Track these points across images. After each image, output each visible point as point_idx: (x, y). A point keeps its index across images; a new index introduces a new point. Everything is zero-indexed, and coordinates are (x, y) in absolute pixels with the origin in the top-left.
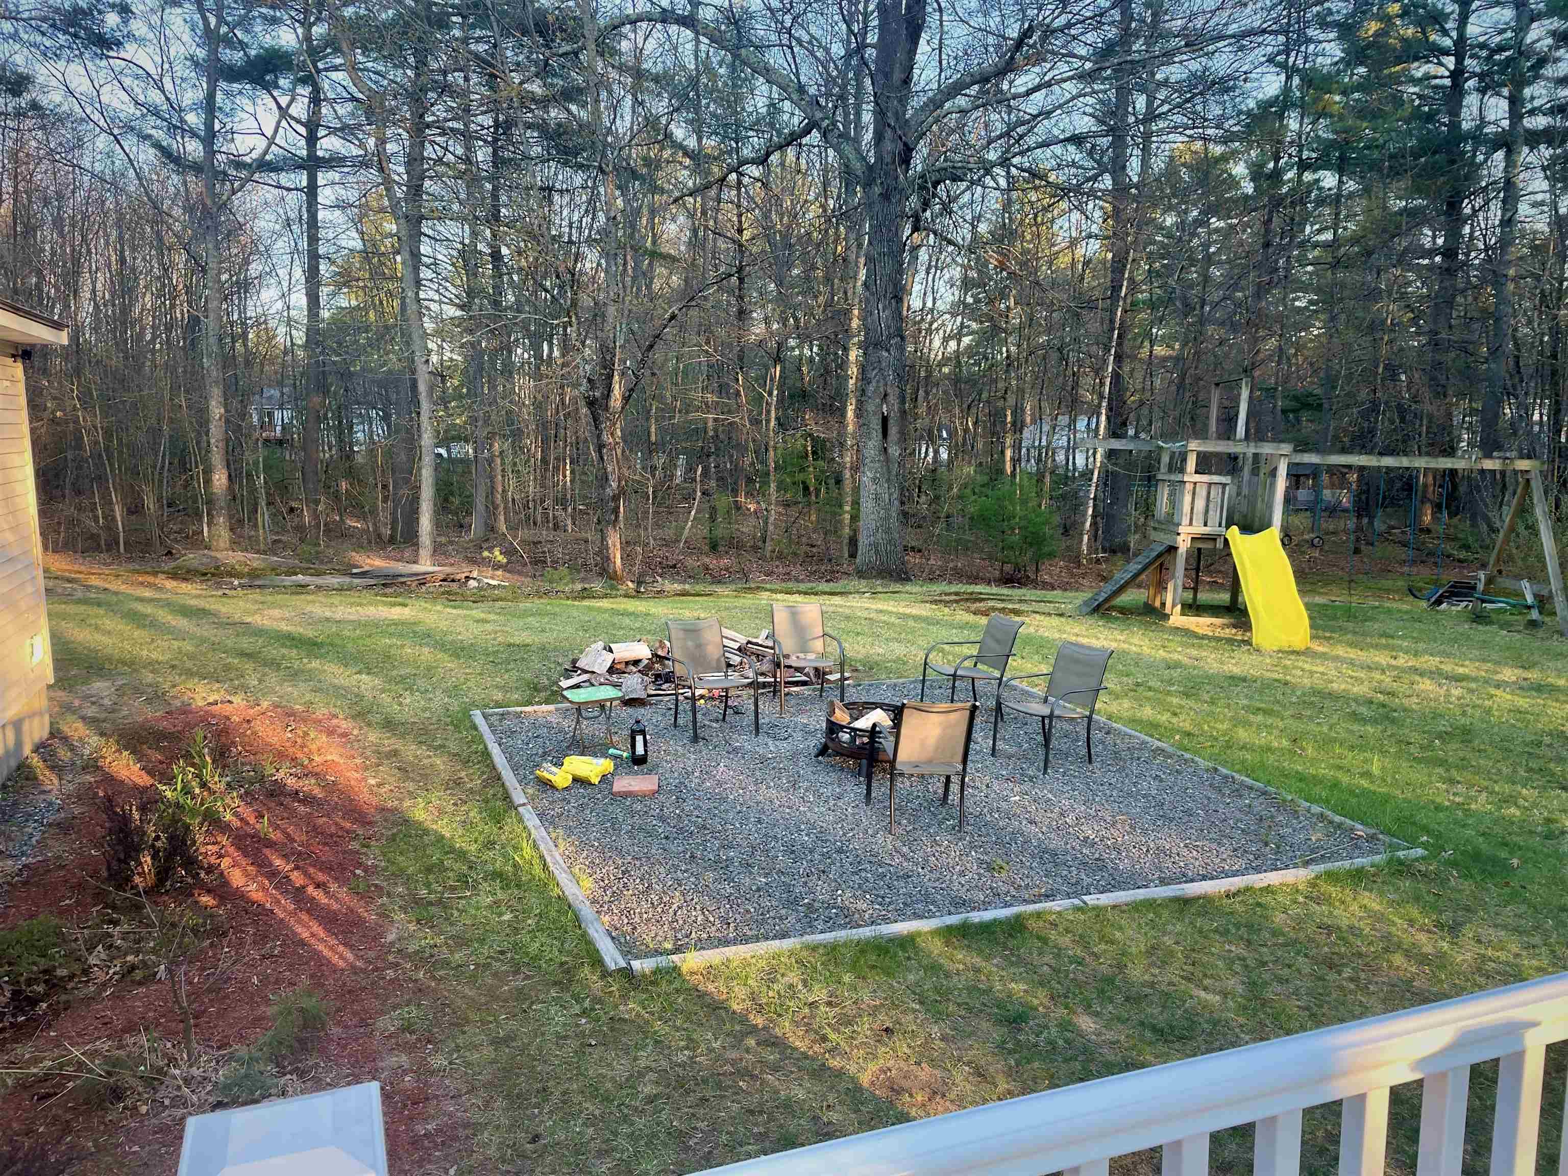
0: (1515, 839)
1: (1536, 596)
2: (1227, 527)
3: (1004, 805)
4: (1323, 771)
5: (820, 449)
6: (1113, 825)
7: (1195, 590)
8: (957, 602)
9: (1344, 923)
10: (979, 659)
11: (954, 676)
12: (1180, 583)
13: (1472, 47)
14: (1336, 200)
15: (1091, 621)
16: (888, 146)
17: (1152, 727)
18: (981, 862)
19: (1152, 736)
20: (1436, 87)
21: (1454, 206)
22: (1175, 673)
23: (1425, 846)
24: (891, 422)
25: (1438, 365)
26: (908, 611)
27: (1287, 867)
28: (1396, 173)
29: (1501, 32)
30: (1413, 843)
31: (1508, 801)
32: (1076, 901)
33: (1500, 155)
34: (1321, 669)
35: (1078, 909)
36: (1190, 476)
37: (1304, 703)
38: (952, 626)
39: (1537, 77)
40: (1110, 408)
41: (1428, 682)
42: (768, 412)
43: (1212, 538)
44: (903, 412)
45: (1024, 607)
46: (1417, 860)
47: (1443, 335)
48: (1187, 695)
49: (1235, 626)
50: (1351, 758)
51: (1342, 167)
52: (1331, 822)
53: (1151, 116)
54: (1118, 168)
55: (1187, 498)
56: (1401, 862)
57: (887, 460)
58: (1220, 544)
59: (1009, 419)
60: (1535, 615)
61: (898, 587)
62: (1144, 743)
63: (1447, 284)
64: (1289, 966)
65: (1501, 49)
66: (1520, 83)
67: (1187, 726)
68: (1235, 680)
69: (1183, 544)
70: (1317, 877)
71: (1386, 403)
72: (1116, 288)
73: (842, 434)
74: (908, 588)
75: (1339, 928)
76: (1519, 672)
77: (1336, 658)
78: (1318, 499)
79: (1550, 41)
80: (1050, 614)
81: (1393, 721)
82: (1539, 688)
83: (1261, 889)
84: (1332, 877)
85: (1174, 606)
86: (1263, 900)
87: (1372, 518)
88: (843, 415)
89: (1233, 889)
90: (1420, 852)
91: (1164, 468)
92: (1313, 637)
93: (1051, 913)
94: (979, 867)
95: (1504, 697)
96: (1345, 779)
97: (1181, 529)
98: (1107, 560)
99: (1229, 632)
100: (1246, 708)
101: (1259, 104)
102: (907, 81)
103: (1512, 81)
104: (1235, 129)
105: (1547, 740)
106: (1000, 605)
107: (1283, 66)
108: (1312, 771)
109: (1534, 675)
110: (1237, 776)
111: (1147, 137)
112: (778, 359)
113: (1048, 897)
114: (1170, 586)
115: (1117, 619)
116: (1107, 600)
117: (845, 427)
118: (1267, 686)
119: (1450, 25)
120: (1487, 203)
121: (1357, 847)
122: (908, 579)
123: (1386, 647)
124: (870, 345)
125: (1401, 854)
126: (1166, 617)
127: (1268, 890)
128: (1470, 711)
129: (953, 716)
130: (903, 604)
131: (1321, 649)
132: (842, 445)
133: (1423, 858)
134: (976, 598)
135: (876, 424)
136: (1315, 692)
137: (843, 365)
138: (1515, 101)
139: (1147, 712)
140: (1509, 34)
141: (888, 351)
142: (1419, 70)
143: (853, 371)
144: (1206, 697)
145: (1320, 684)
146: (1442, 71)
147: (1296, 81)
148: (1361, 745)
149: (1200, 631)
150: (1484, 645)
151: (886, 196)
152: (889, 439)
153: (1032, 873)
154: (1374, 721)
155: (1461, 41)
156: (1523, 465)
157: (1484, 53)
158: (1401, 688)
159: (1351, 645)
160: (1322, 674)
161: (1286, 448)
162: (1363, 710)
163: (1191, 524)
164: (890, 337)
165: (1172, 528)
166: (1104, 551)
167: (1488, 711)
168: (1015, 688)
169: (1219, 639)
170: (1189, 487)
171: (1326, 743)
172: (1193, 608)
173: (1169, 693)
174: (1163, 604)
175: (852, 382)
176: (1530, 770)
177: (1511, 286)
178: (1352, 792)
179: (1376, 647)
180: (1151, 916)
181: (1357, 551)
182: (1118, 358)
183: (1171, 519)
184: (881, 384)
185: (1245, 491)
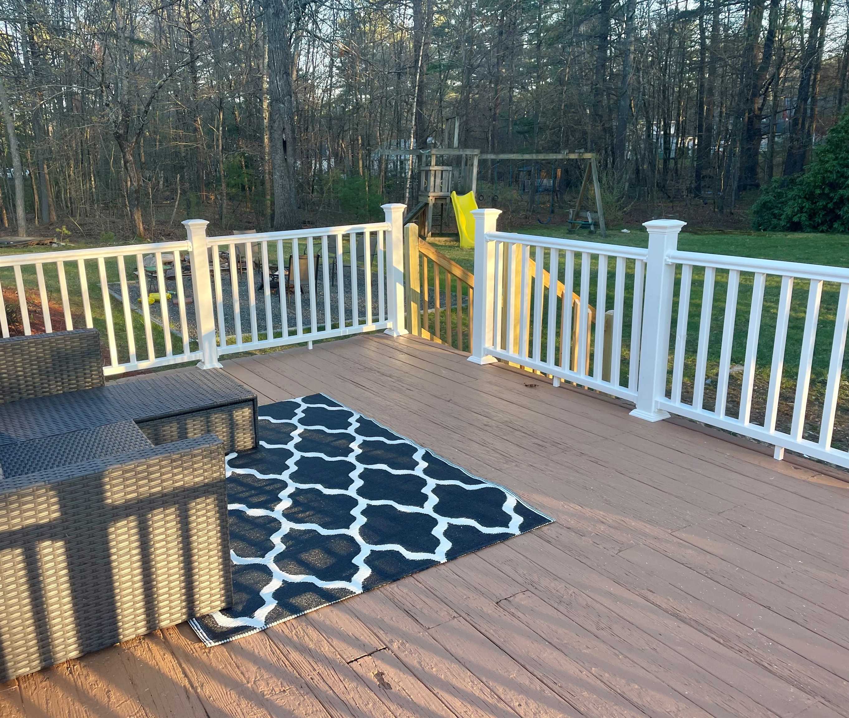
1: (592, 219)
2: (451, 192)
5: (250, 162)
12: (430, 221)
24: (288, 144)
36: (433, 167)
40: (416, 133)
42: (218, 140)
43: (443, 198)
44: (294, 139)
49: (454, 241)
55: (432, 179)
57: (287, 166)
58: (448, 201)
59: (360, 141)
60: (593, 229)
69: (431, 200)
73: (263, 153)
85: (428, 232)
88: (262, 141)
91: (424, 164)
97: (430, 195)
99: (452, 243)
112: (221, 108)
114: (427, 223)
117: (264, 148)
124: (275, 101)
132: (263, 159)
135: (280, 145)
137: (260, 111)
141: (284, 104)
143: (266, 115)
152: (288, 154)
156: (588, 156)
161: (477, 152)
163: (434, 191)
164: (284, 96)
165: (426, 195)
169: (446, 246)
170: (433, 172)
172: (436, 233)
174: (425, 233)
175: (265, 121)
182: (419, 103)
183: (426, 190)
184: (281, 123)
185: (462, 174)
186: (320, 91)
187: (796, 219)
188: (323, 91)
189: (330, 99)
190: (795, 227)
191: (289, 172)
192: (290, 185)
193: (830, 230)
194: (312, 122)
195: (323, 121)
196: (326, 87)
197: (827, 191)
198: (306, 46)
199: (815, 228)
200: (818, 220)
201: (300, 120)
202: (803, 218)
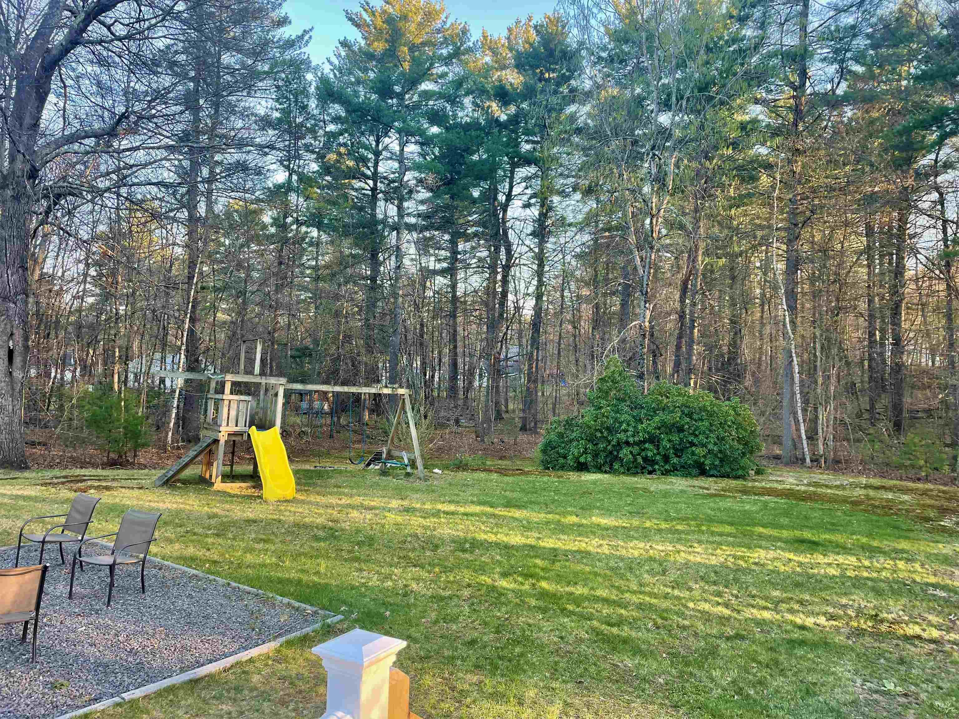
0: (389, 599)
1: (409, 460)
2: (250, 427)
3: (72, 636)
4: (293, 575)
6: (153, 636)
7: (232, 466)
8: (63, 483)
9: (293, 673)
10: (65, 527)
11: (43, 542)
12: (221, 462)
13: (381, 178)
14: (317, 244)
15: (161, 491)
16: (19, 165)
17: (191, 561)
18: (45, 684)
19: (190, 567)
20: (364, 194)
21: (374, 256)
22: (213, 522)
23: (342, 613)
24: (16, 354)
25: (369, 337)
26: (20, 493)
27: (264, 643)
28: (346, 234)
29: (394, 173)
30: (337, 612)
31: (388, 577)
32: (117, 699)
33: (395, 233)
34: (300, 510)
35: (119, 705)
36: (227, 396)
37: (288, 532)
38: (55, 502)
39: (410, 198)
40: (187, 351)
41: (355, 512)
43: (241, 434)
45: (115, 484)
46: (337, 623)
47: (371, 321)
48: (218, 535)
49: (254, 487)
50: (309, 564)
51: (319, 226)
52: (293, 607)
53: (210, 180)
54: (192, 207)
55: (225, 410)
56: (329, 626)
57: (11, 381)
58: (245, 437)
59: (117, 354)
60: (409, 469)
61: (18, 474)
62: (184, 572)
63: (372, 295)
64: (257, 711)
65: (394, 181)
66: (401, 200)
67: (216, 557)
68: (250, 522)
69: (223, 437)
70: (281, 646)
71: (344, 355)
72: (191, 278)
74: (27, 474)
75: (291, 677)
76: (400, 502)
77: (310, 503)
78: (311, 408)
79: (415, 182)
80: (133, 488)
81: (335, 538)
82: (407, 510)
83: (246, 661)
84: (289, 644)
85: (217, 477)
86: (247, 669)
87: (339, 418)
89: (228, 665)
90: (340, 617)
91: (212, 391)
92: (298, 491)
93: (96, 712)
94: (44, 688)
95: (391, 517)
96: (305, 578)
97: (221, 429)
98: (184, 447)
99: (251, 492)
100: (253, 540)
101: (275, 186)
102: (35, 125)
103: (398, 198)
104: (261, 197)
105: (409, 539)
106: (96, 484)
107: (287, 167)
108: (287, 576)
109: (406, 503)
110: (241, 586)
111: (210, 192)
113: (96, 700)
114: (215, 464)
115: (179, 488)
116: (173, 476)
118: (269, 523)
119: (370, 164)
120: (389, 257)
121: (306, 621)
122: (27, 468)
123: (336, 493)
125: (329, 621)
126: (213, 484)
127: (251, 661)
128: (374, 526)
129: (27, 576)
130: (18, 487)
131: (302, 498)
133: (341, 621)
134: (80, 479)
135: (3, 355)
136: (297, 525)
138: (400, 208)
139: (191, 551)
140: (397, 175)
141: (15, 303)
142: (357, 184)
144: (230, 535)
145: (298, 518)
146: (367, 187)
147: (295, 177)
148: (317, 555)
149: (232, 492)
150: (385, 488)
151: (16, 198)
152: (14, 366)
153: (86, 684)
154: (325, 539)
155: (375, 173)
156: (401, 391)
157: (386, 182)
158: (342, 516)
159: (318, 493)
160: (301, 513)
161: (283, 380)
162: (321, 533)
163: (227, 425)
164: (16, 294)
165: (216, 428)
166: (183, 442)
167: (383, 526)
168: (96, 545)
169: (244, 496)
170: (226, 403)
171: (296, 556)
172: (230, 477)
173: (207, 536)
174: (211, 476)
176: (400, 558)
177: (400, 299)
178: (308, 586)
179: (331, 494)
180: (171, 697)
181: (331, 436)
182: (193, 320)
183: (216, 422)
184: (9, 326)
185: (261, 405)
186: (69, 297)
187: (582, 460)
188: (74, 297)
189: (81, 307)
190: (582, 467)
191: (13, 389)
192: (13, 406)
193: (611, 471)
194: (55, 328)
195: (70, 329)
196: (78, 292)
197: (605, 434)
198: (56, 249)
199: (599, 469)
200: (601, 461)
201: (40, 324)
202: (589, 459)
